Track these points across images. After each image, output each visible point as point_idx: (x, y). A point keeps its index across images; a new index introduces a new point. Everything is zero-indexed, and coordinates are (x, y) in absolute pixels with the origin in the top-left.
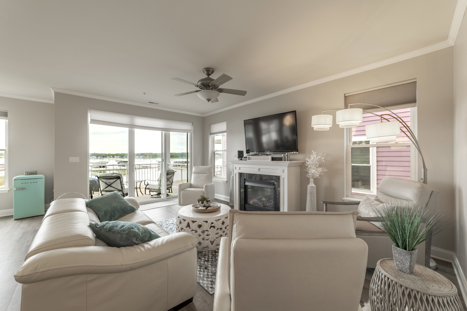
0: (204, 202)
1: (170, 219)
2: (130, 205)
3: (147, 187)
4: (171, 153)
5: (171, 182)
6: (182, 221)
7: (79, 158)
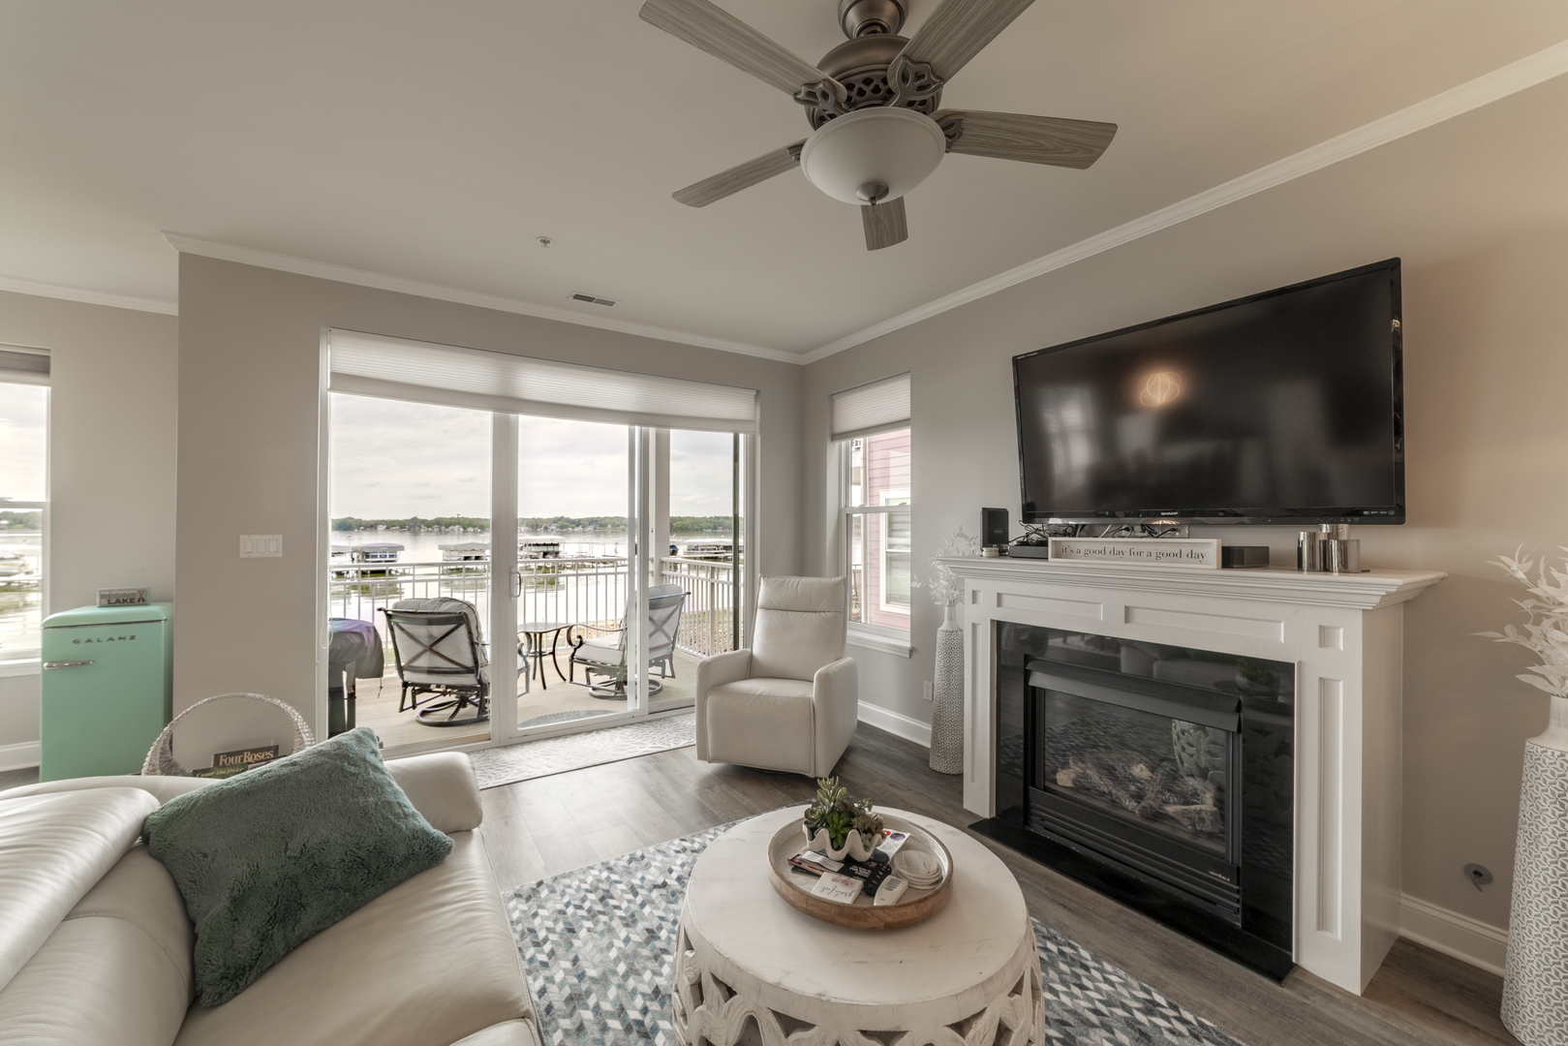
0: (845, 837)
1: (651, 849)
2: (424, 823)
3: (579, 653)
4: (674, 520)
5: (672, 635)
6: (712, 991)
7: (280, 537)
